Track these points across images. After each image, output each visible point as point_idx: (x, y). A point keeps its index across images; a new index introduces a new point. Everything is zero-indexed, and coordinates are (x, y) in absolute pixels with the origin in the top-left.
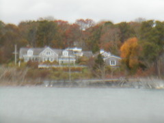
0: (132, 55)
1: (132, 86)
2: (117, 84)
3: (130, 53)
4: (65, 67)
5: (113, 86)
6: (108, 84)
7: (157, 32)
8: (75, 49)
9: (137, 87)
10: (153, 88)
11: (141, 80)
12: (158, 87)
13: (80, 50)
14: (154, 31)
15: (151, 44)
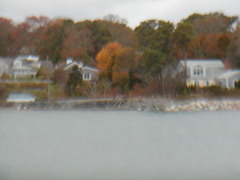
0: (116, 66)
1: (133, 107)
2: (113, 105)
3: (113, 64)
4: (22, 82)
5: (107, 108)
6: (101, 105)
7: (162, 35)
8: (30, 58)
9: (140, 109)
10: (162, 110)
11: (144, 100)
12: (168, 109)
13: (36, 59)
14: (158, 35)
15: (154, 51)
